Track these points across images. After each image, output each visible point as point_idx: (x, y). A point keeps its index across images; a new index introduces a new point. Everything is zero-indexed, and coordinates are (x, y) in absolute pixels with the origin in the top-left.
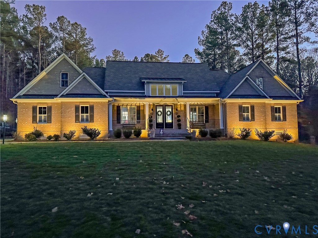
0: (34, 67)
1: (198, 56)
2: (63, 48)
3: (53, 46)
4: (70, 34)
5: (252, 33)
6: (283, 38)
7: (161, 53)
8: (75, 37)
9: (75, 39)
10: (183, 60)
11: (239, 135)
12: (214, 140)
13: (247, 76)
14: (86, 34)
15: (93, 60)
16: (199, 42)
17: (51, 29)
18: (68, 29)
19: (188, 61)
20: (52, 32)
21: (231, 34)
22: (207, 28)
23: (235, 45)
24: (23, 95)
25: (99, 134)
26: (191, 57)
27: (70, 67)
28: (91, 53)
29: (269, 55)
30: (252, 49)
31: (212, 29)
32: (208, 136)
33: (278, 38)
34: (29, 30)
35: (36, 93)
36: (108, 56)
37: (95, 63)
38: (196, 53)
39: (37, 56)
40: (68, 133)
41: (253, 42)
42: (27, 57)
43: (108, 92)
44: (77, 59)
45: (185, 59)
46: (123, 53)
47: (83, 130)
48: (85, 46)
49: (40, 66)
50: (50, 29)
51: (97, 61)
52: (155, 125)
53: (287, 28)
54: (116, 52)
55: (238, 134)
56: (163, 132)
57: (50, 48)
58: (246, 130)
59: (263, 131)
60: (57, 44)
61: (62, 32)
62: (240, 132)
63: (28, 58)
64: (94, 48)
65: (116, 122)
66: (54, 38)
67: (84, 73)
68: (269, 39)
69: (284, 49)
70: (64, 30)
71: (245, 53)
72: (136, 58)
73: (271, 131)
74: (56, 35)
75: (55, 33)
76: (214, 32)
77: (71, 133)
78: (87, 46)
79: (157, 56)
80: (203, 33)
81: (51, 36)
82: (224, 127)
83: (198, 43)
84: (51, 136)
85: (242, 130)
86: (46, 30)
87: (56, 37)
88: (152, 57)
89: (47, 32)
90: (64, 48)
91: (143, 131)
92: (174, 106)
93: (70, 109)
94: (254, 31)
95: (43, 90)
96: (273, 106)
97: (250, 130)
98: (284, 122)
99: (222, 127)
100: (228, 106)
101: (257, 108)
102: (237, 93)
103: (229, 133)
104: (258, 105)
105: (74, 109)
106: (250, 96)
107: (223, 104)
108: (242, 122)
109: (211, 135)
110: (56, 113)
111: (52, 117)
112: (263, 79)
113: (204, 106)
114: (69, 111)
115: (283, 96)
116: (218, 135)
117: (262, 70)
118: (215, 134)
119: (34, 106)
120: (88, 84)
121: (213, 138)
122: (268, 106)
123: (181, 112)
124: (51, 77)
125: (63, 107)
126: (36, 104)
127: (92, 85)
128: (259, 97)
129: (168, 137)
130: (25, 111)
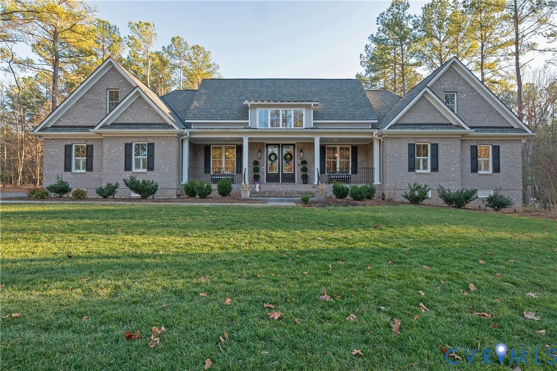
11: (406, 197)
13: (426, 89)
16: (361, 62)
24: (52, 127)
27: (121, 80)
32: (348, 197)
35: (69, 123)
43: (191, 123)
55: (404, 195)
58: (419, 187)
59: (454, 190)
62: (408, 191)
65: (203, 171)
67: (137, 89)
73: (469, 190)
77: (109, 187)
82: (381, 181)
85: (412, 187)
92: (297, 146)
93: (117, 148)
95: (81, 119)
96: (475, 145)
97: (428, 188)
98: (495, 174)
99: (377, 182)
100: (388, 145)
101: (445, 148)
102: (405, 120)
103: (387, 193)
104: (447, 143)
105: (122, 148)
106: (431, 126)
107: (380, 140)
108: (413, 173)
109: (352, 195)
110: (99, 155)
111: (94, 162)
112: (457, 95)
113: (350, 146)
114: (115, 153)
115: (495, 125)
116: (366, 196)
117: (456, 79)
118: (360, 193)
119: (68, 144)
120: (146, 107)
121: (356, 200)
122: (466, 145)
123: (309, 156)
124: (93, 98)
125: (107, 146)
126: (70, 141)
127: (152, 109)
128: (449, 126)
129: (277, 197)
130: (53, 151)
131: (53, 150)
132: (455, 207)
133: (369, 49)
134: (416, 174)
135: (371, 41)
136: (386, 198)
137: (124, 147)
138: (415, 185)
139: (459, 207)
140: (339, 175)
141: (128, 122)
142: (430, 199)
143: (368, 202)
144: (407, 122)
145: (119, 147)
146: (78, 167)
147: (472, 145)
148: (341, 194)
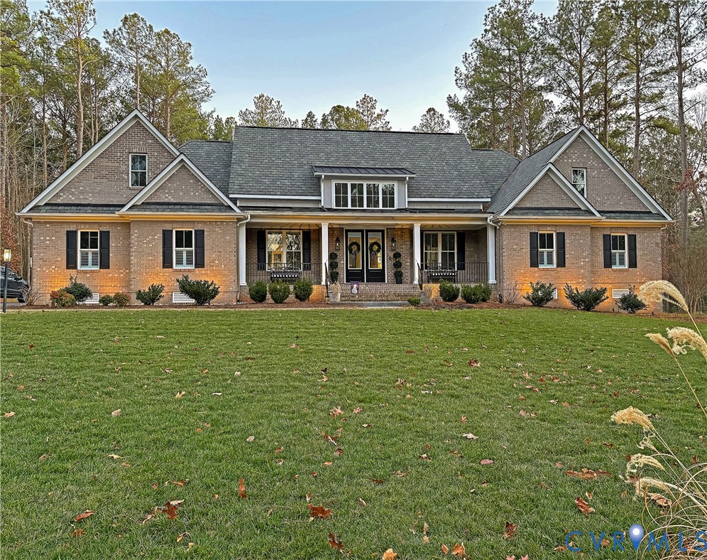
0: (67, 135)
1: (455, 114)
2: (136, 89)
3: (112, 87)
4: (152, 58)
5: (582, 61)
6: (651, 73)
7: (370, 105)
8: (163, 64)
9: (165, 71)
10: (421, 122)
11: (528, 298)
12: (469, 308)
13: (550, 166)
14: (191, 58)
15: (208, 121)
16: (456, 80)
17: (108, 46)
18: (148, 46)
19: (435, 124)
20: (109, 52)
21: (532, 63)
22: (476, 48)
23: (541, 88)
24: (46, 204)
25: (215, 294)
26: (441, 115)
27: (150, 141)
28: (202, 104)
29: (621, 112)
30: (581, 99)
31: (488, 49)
32: (460, 299)
33: (638, 72)
34: (55, 47)
35: (73, 200)
36: (244, 110)
37: (213, 127)
38: (450, 105)
39: (74, 108)
40: (147, 290)
41: (581, 81)
42: (49, 112)
43: (236, 199)
44: (169, 119)
45: (426, 119)
46: (279, 102)
47: (180, 283)
48: (189, 87)
49: (82, 133)
50: (104, 45)
51: (218, 121)
52: (343, 275)
53: (659, 50)
54: (263, 102)
55: (526, 296)
56: (358, 289)
57: (107, 92)
58: (543, 286)
59: (582, 289)
60: (122, 81)
61: (134, 54)
62: (531, 291)
63: (53, 115)
64: (211, 91)
65: (256, 266)
66: (115, 66)
67: (182, 157)
68: (621, 75)
69: (652, 99)
70: (138, 47)
71: (564, 108)
72: (310, 115)
73: (599, 288)
74: (119, 60)
75: (117, 55)
76: (493, 56)
77: (153, 290)
78: (193, 88)
79: (361, 111)
80: (466, 60)
81: (106, 61)
82: (498, 279)
83: (455, 82)
84: (108, 296)
85: (535, 287)
86: (96, 47)
87: (120, 65)
88: (349, 113)
89: (99, 53)
90: (138, 90)
91: (314, 287)
92: (387, 232)
93: (150, 237)
94: (585, 56)
95: (90, 195)
96: (608, 233)
97: (552, 287)
98: (631, 269)
99: (492, 280)
100: (506, 234)
101: (573, 237)
102: (526, 203)
103: (505, 294)
104: (575, 232)
105: (160, 236)
106: (556, 211)
107: (496, 228)
108: (536, 269)
109: (465, 297)
110: (119, 245)
111: (111, 255)
112: (587, 172)
113: (456, 233)
114: (148, 243)
115: (630, 210)
116: (481, 298)
117: (585, 152)
118: (474, 294)
119: (71, 229)
120: (191, 181)
121: (470, 303)
122: (598, 234)
123: (404, 246)
124: (109, 164)
125: (136, 233)
126: (75, 226)
127: (200, 183)
128: (576, 211)
129: (370, 301)
130: (49, 240)
131: (48, 238)
132: (584, 309)
133: (469, 60)
134: (540, 270)
135: (474, 50)
136: (505, 300)
137: (161, 235)
138: (538, 284)
139: (588, 310)
140: (442, 272)
141: (166, 200)
142: (556, 300)
143: (485, 305)
144: (528, 205)
145: (154, 236)
146: (85, 263)
147: (605, 233)
148: (449, 296)
